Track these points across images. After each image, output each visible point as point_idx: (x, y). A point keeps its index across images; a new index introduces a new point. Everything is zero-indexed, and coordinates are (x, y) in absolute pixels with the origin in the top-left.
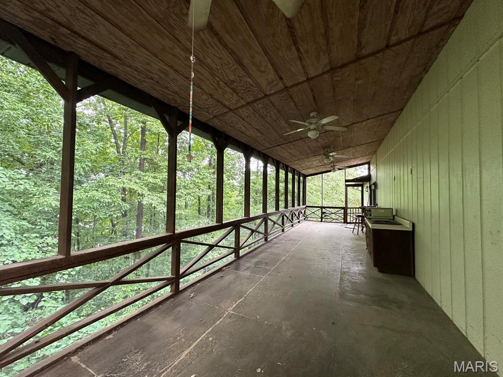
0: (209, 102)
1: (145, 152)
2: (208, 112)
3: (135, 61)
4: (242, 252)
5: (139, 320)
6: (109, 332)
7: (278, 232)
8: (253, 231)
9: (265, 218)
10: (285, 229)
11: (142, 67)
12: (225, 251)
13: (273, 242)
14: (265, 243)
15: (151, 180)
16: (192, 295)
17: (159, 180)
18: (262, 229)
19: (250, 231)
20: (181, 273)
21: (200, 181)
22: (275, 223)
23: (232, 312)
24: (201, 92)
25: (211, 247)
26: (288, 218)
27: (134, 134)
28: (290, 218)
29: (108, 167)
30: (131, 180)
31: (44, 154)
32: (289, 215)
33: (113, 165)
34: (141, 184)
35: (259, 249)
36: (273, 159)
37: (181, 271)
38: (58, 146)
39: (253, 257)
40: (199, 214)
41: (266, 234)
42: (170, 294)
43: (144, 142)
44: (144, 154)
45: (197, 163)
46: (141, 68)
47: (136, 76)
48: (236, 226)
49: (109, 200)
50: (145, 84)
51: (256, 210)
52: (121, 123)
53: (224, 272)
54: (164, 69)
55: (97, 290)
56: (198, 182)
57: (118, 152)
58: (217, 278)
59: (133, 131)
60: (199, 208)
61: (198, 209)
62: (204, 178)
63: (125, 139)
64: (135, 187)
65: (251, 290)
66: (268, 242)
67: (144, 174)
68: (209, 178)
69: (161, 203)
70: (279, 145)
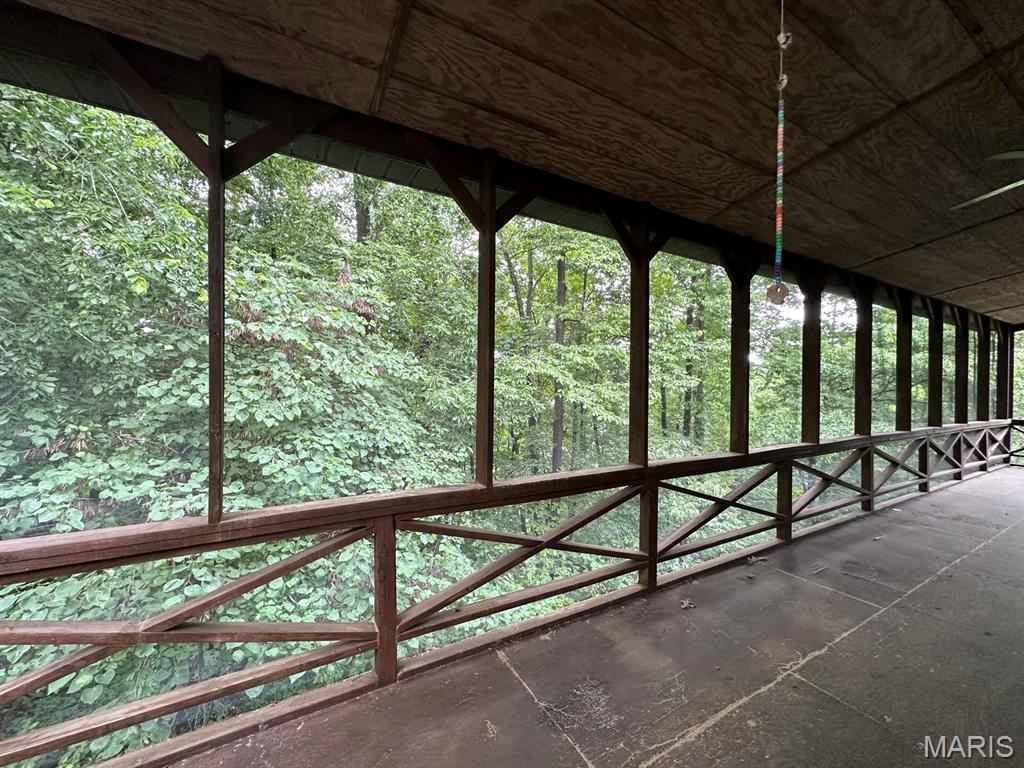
0: (725, 171)
1: (565, 308)
2: (716, 197)
3: (581, 128)
4: (799, 529)
5: (588, 621)
6: (544, 628)
7: (904, 490)
8: (827, 481)
9: (864, 450)
10: (931, 483)
11: (591, 135)
12: (755, 520)
13: (890, 515)
14: (867, 516)
15: (579, 359)
16: (686, 603)
17: (592, 358)
18: (853, 476)
19: (818, 480)
20: (659, 550)
21: (672, 358)
22: (895, 464)
23: (797, 676)
24: (708, 152)
25: (721, 505)
26: (940, 454)
27: (543, 279)
28: (949, 453)
29: (509, 341)
30: (546, 361)
31: (436, 326)
32: (947, 447)
33: (514, 337)
34: (563, 367)
35: (846, 530)
36: (889, 288)
37: (661, 546)
38: (449, 312)
39: (833, 547)
40: (664, 426)
41: (867, 492)
42: (639, 588)
43: (562, 288)
44: (564, 312)
45: (665, 318)
46: (588, 139)
47: (579, 158)
48: (781, 462)
49: (517, 397)
50: (592, 169)
51: (837, 425)
52: (522, 263)
53: (752, 569)
54: (632, 126)
55: (526, 550)
56: (668, 360)
57: (521, 314)
58: (739, 579)
59: (542, 273)
60: (664, 414)
61: (660, 417)
62: (680, 350)
63: (531, 290)
64: (552, 372)
65: (845, 635)
66: (875, 513)
67: (565, 348)
68: (692, 349)
69: (597, 402)
70: (918, 245)
